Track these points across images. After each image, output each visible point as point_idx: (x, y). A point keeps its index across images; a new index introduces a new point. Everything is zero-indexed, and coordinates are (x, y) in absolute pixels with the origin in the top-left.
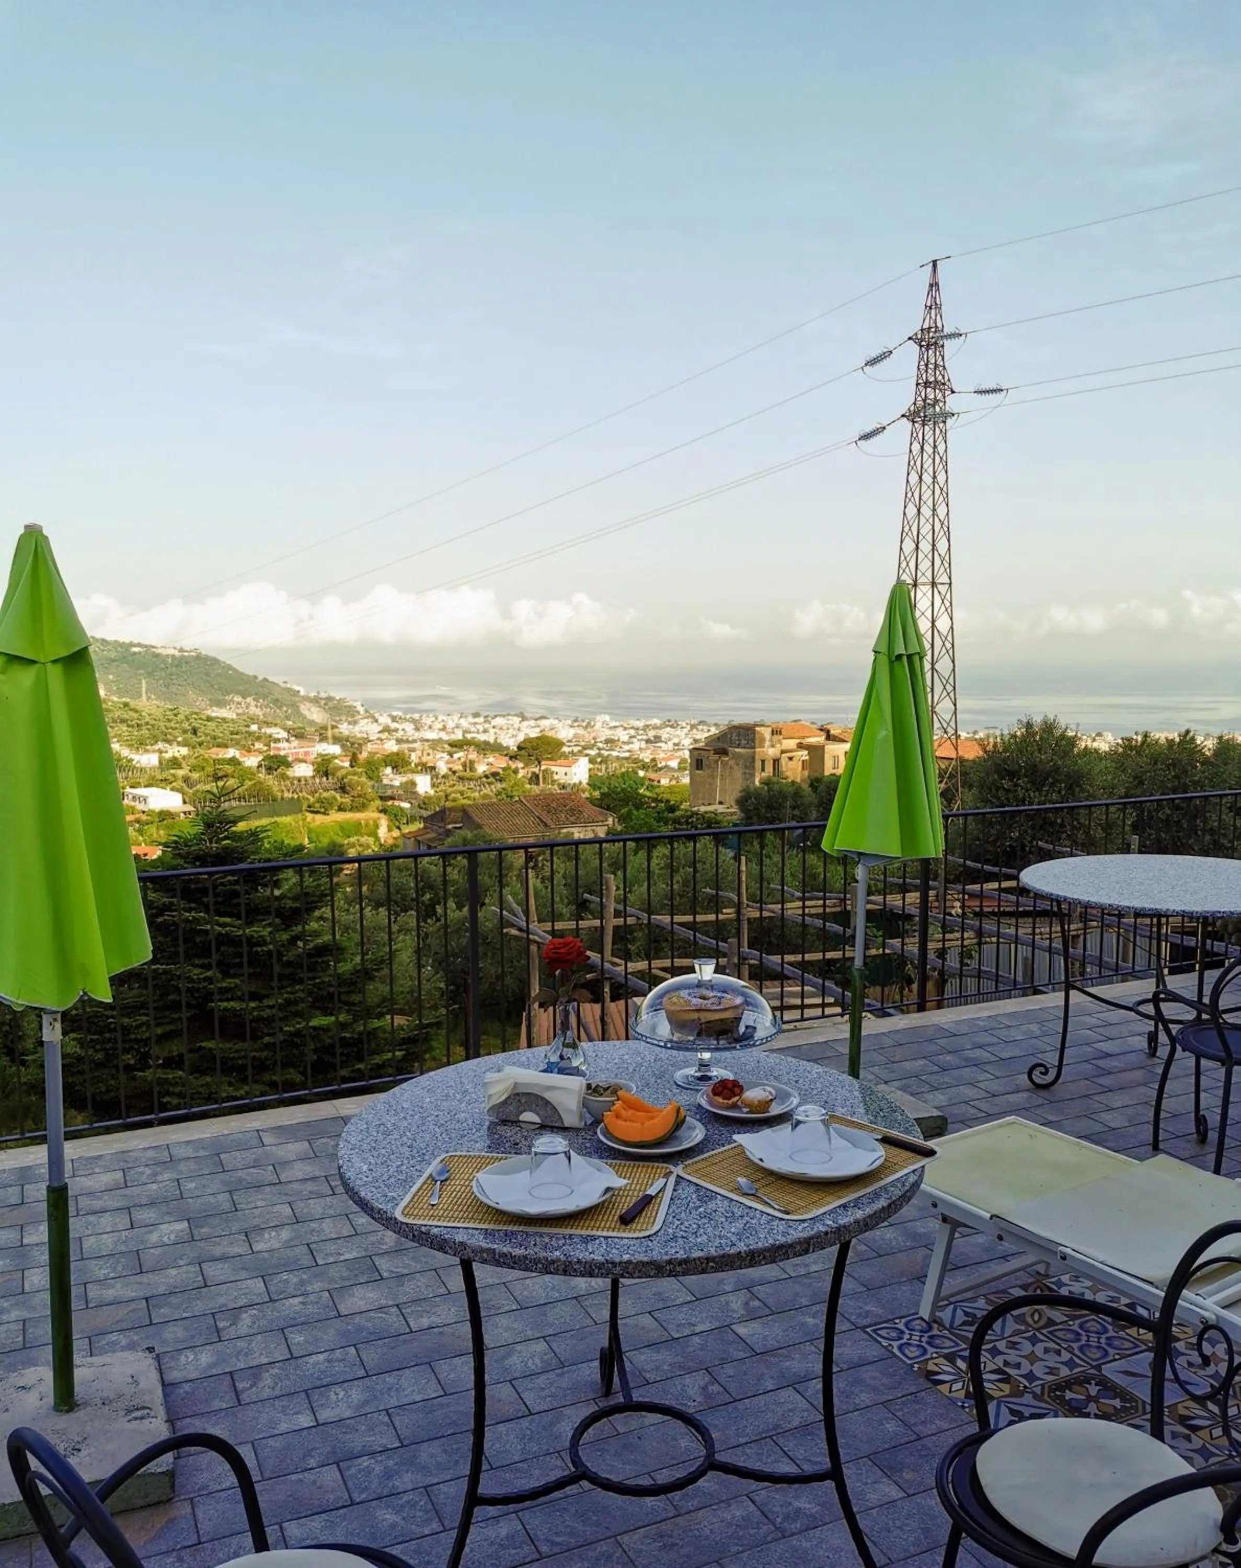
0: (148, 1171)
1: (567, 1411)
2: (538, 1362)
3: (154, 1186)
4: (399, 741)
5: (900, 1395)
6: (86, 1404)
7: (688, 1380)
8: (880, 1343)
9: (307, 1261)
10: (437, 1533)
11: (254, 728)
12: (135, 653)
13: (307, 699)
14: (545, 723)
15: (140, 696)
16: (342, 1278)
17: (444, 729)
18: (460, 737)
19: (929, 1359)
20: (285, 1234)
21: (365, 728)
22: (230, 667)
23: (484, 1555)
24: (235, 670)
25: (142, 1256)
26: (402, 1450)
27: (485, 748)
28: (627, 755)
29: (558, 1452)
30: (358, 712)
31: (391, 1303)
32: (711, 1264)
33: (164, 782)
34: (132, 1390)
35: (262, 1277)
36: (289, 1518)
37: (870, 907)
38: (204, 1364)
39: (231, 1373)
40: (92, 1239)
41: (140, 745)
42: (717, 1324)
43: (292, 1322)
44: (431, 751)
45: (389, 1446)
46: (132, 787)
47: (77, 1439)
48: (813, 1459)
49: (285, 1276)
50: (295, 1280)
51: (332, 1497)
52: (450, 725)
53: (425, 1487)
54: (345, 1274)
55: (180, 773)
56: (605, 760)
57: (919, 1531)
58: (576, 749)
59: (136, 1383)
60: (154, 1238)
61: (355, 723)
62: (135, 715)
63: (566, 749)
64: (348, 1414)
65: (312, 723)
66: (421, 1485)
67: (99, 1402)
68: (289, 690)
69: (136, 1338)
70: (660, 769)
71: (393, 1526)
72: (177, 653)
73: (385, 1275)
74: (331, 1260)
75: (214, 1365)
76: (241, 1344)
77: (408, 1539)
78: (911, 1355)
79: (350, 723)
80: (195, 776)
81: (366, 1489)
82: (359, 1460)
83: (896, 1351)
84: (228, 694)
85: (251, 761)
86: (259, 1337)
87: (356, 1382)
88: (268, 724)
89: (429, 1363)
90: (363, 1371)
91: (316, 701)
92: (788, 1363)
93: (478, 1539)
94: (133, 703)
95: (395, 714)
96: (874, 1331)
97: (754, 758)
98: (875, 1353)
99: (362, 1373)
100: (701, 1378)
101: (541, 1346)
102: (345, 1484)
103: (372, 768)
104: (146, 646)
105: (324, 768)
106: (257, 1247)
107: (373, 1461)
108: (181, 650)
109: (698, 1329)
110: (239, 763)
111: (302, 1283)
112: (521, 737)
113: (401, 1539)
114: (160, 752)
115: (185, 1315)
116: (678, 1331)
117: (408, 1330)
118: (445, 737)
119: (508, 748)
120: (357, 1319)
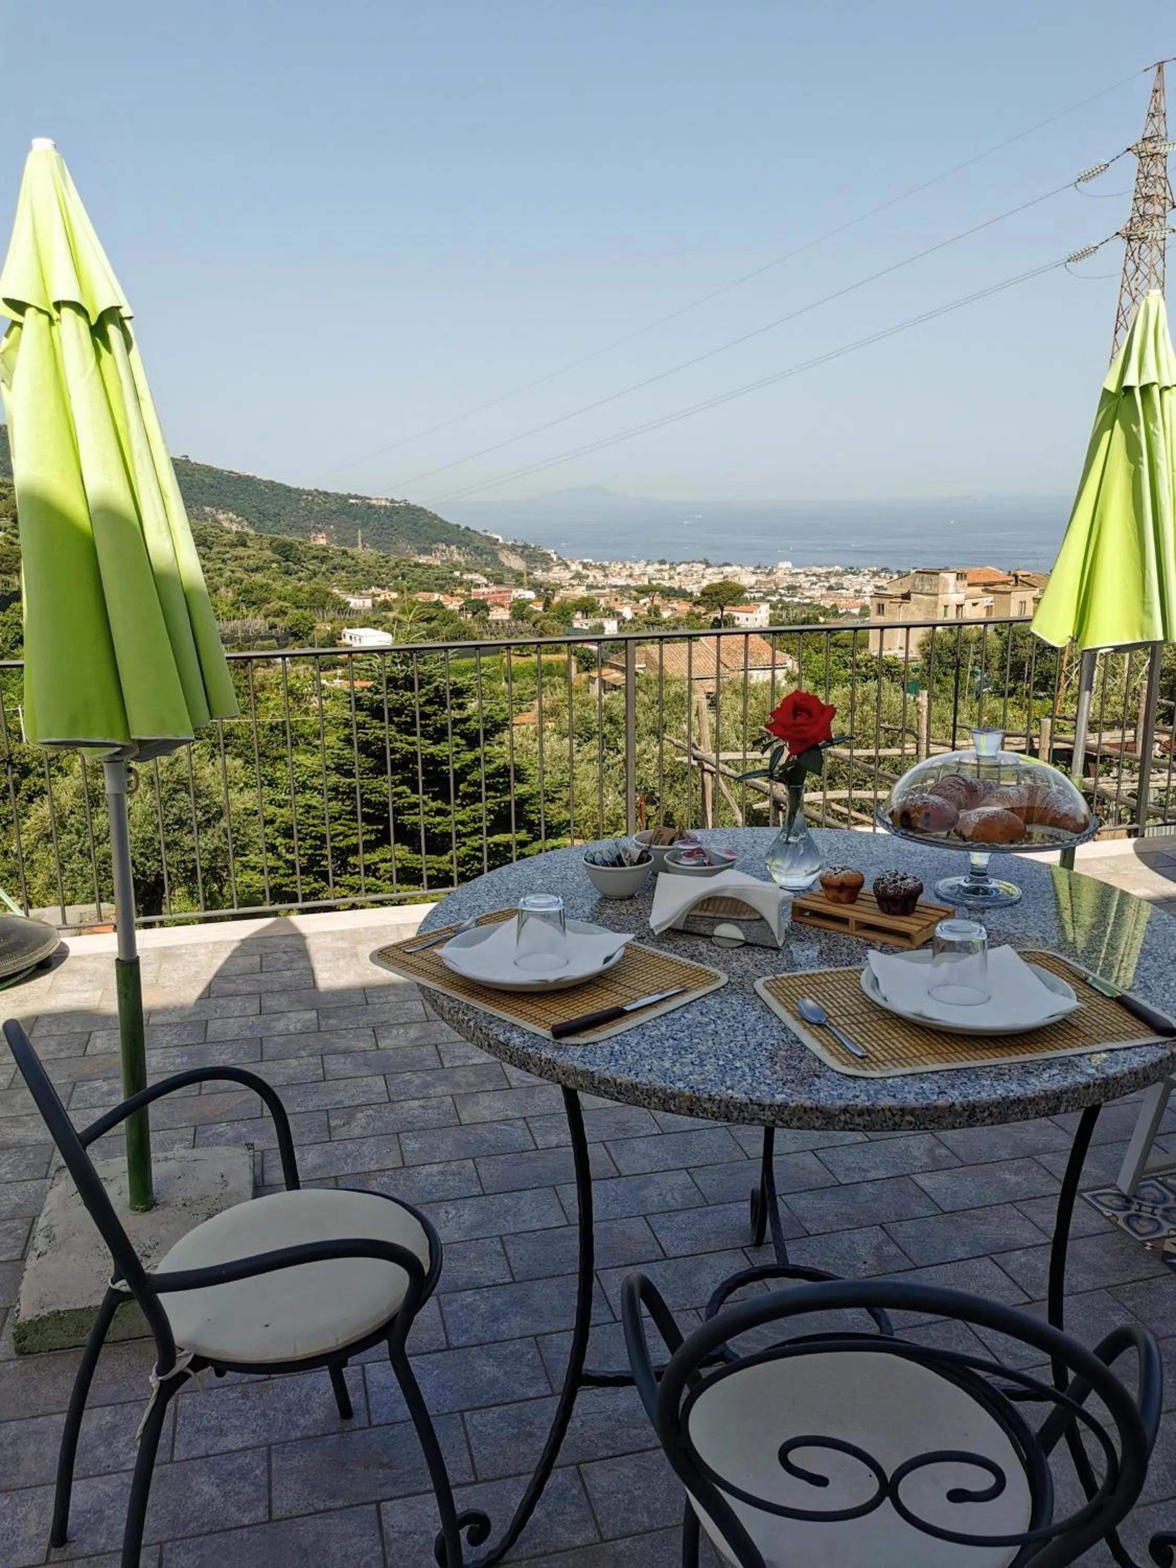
0: (285, 958)
1: (711, 1260)
2: (677, 1196)
3: (289, 973)
4: (590, 587)
5: (1129, 1279)
6: (166, 1204)
7: (858, 1236)
8: (1100, 1211)
9: (432, 1062)
10: (544, 1397)
11: (457, 574)
12: (352, 504)
13: (504, 547)
14: (728, 569)
15: (357, 545)
16: (468, 1085)
17: (631, 576)
18: (646, 583)
19: (1165, 1237)
20: (413, 1032)
21: (557, 574)
22: (435, 517)
23: (598, 1432)
24: (441, 520)
25: (265, 1044)
26: (513, 1287)
27: (670, 594)
28: (808, 601)
29: (696, 1309)
30: (552, 560)
31: (518, 1115)
32: (909, 1118)
33: (376, 624)
34: (220, 1191)
35: (384, 1075)
36: (374, 1359)
37: (1058, 745)
38: (309, 1166)
39: (336, 1177)
40: (219, 1022)
41: (355, 589)
42: (895, 1172)
43: (410, 1127)
44: (618, 597)
45: (500, 1281)
46: (349, 627)
47: (148, 1243)
48: (1017, 1352)
49: (407, 1076)
50: (417, 1082)
51: (426, 1337)
52: (637, 572)
53: (535, 1336)
54: (472, 1079)
55: (391, 615)
56: (786, 607)
57: (1165, 1467)
58: (758, 595)
59: (225, 1183)
60: (281, 1025)
61: (548, 570)
62: (353, 562)
63: (747, 595)
64: (456, 1237)
65: (510, 570)
66: (531, 1332)
67: (180, 1202)
68: (489, 538)
69: (244, 1130)
70: (842, 615)
71: (493, 1382)
72: (388, 504)
73: (514, 1084)
74: (459, 1063)
75: (320, 1167)
76: (350, 1146)
77: (508, 1400)
78: (1142, 1231)
79: (544, 570)
80: (404, 618)
81: (467, 1331)
82: (463, 1294)
83: (1121, 1223)
84: (435, 542)
85: (453, 605)
86: (372, 1140)
87: (470, 1201)
88: (469, 570)
89: (554, 1186)
90: (479, 1189)
91: (513, 549)
92: (983, 1228)
93: (592, 1410)
94: (350, 551)
95: (585, 561)
96: (1094, 1197)
97: (936, 603)
98: (1095, 1224)
99: (477, 1190)
100: (875, 1236)
101: (683, 1178)
102: (444, 1322)
103: (564, 614)
104: (362, 498)
105: (520, 611)
106: (382, 1044)
107: (478, 1297)
108: (392, 501)
109: (872, 1175)
110: (443, 607)
111: (426, 1085)
112: (705, 583)
113: (498, 1400)
114: (374, 595)
115: (298, 1109)
116: (846, 1176)
117: (533, 1147)
118: (632, 583)
119: (691, 594)
120: (480, 1129)
